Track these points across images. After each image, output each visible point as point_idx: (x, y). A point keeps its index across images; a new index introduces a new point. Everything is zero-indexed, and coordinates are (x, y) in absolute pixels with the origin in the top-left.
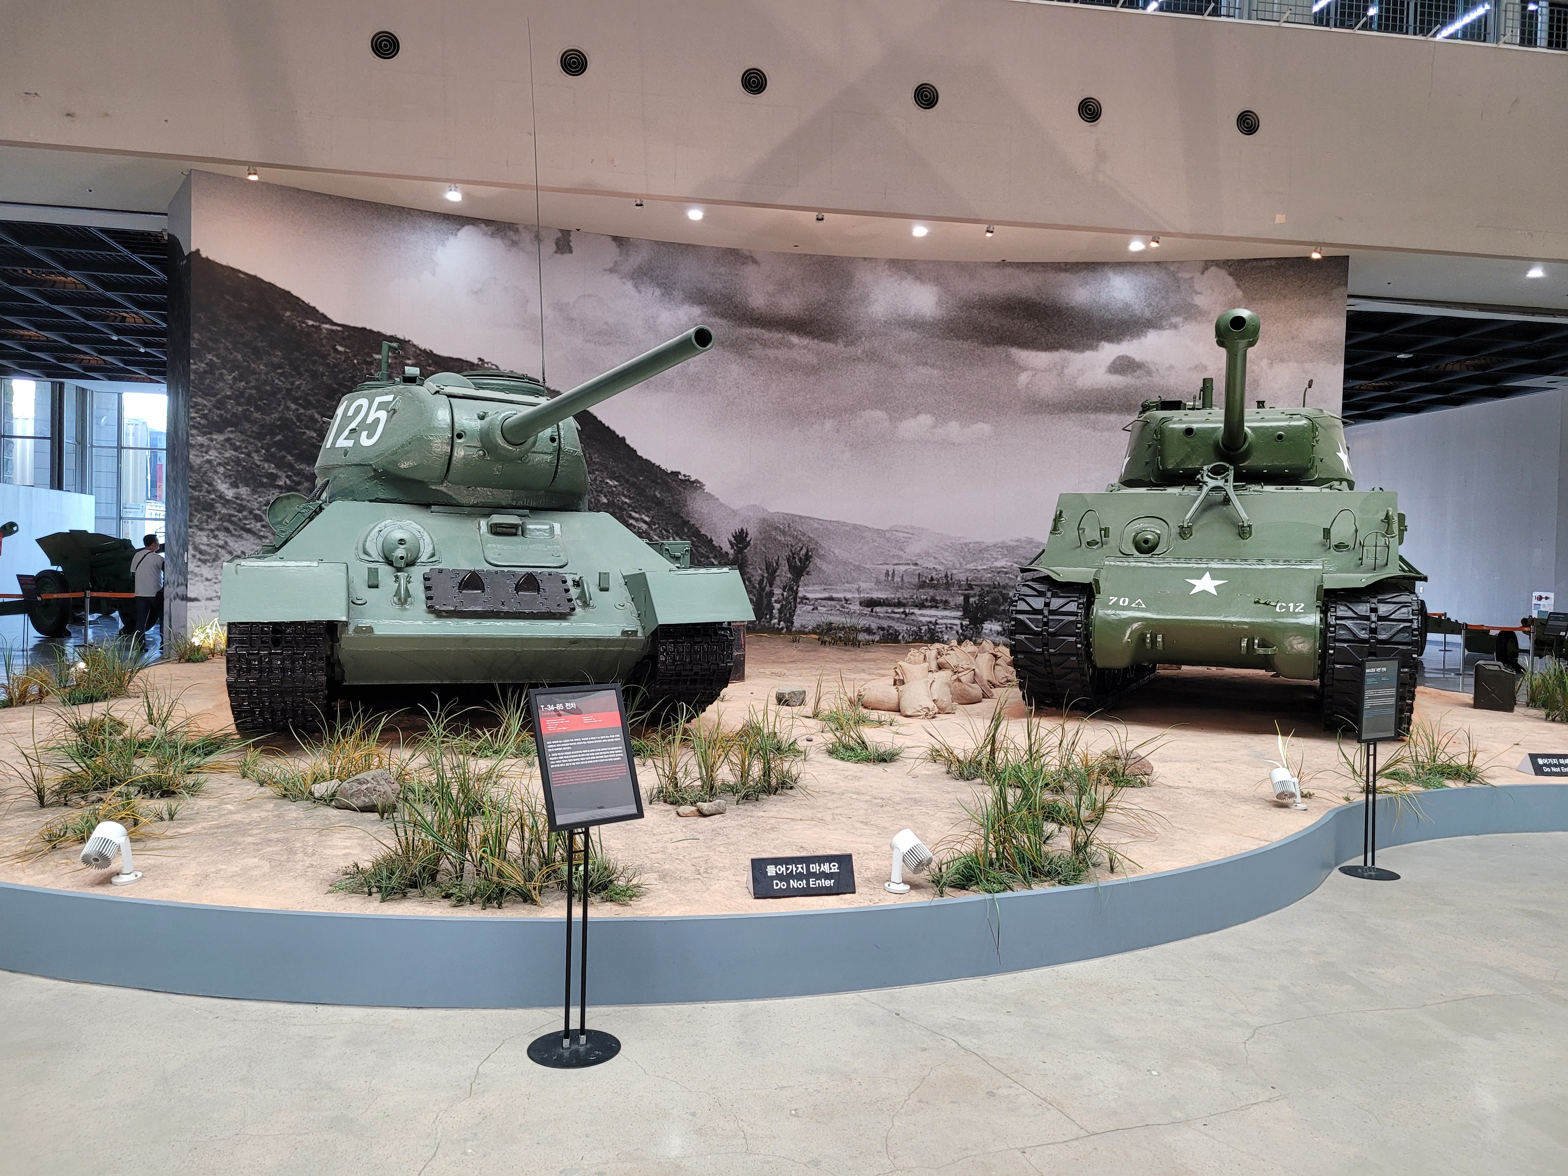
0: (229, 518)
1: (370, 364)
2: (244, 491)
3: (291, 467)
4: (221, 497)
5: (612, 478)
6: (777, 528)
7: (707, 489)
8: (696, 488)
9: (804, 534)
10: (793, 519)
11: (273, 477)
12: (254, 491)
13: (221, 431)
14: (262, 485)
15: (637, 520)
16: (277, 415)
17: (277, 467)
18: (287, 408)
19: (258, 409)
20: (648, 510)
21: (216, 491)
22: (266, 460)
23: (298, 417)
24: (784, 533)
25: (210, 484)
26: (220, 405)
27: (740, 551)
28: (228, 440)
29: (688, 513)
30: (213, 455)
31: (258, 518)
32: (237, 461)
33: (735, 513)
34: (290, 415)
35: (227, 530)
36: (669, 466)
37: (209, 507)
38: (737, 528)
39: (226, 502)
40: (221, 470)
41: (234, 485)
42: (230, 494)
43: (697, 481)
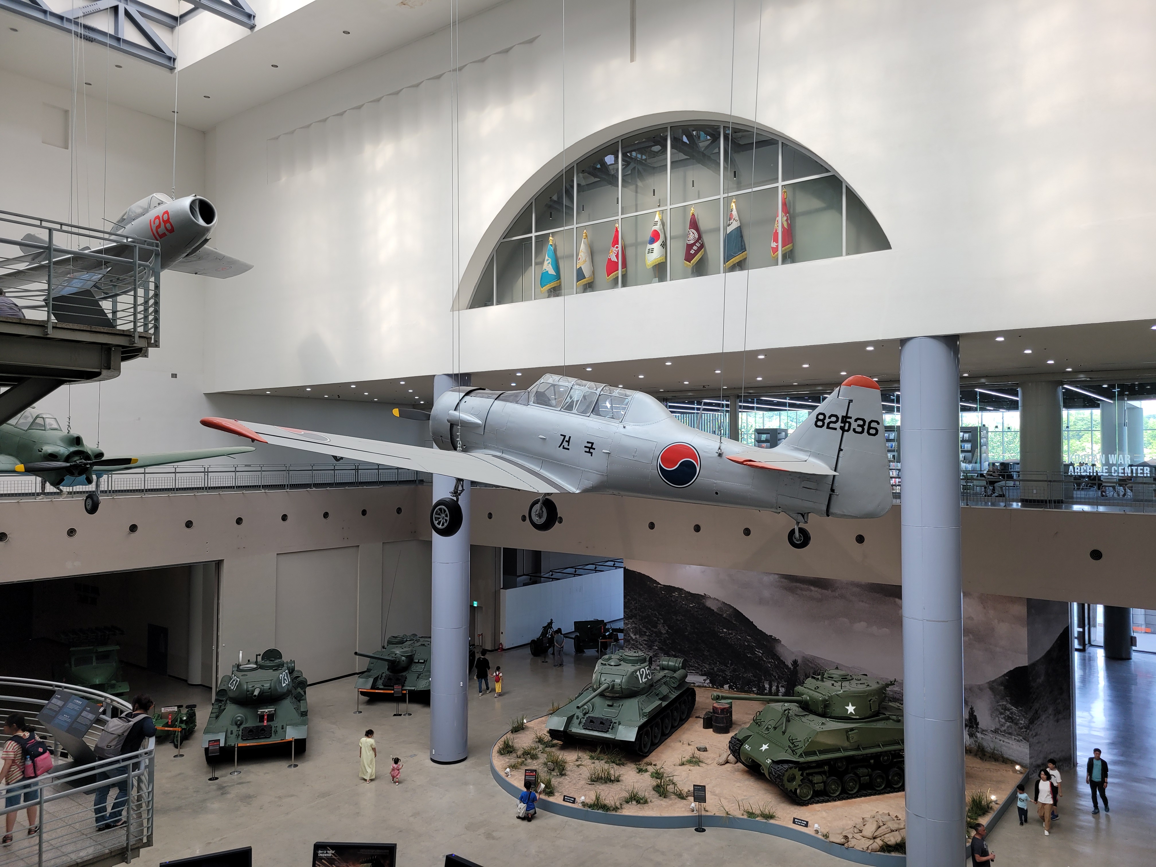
0: (633, 644)
1: (671, 597)
2: (638, 636)
3: (650, 629)
4: (632, 638)
5: (749, 636)
6: (808, 661)
7: (782, 643)
8: (778, 642)
9: (819, 664)
10: (814, 658)
11: (646, 632)
12: (640, 637)
13: (631, 619)
14: (642, 635)
15: (758, 652)
16: (646, 614)
17: (646, 629)
18: (648, 611)
19: (641, 612)
20: (761, 649)
21: (630, 636)
22: (643, 627)
23: (652, 614)
24: (811, 662)
25: (629, 634)
26: (631, 611)
27: (795, 668)
28: (633, 621)
29: (776, 651)
30: (629, 625)
31: (641, 645)
32: (636, 627)
33: (793, 653)
34: (650, 613)
35: (633, 648)
36: (768, 633)
37: (629, 641)
38: (794, 659)
39: (633, 640)
40: (632, 630)
41: (635, 635)
42: (634, 637)
43: (778, 639)
